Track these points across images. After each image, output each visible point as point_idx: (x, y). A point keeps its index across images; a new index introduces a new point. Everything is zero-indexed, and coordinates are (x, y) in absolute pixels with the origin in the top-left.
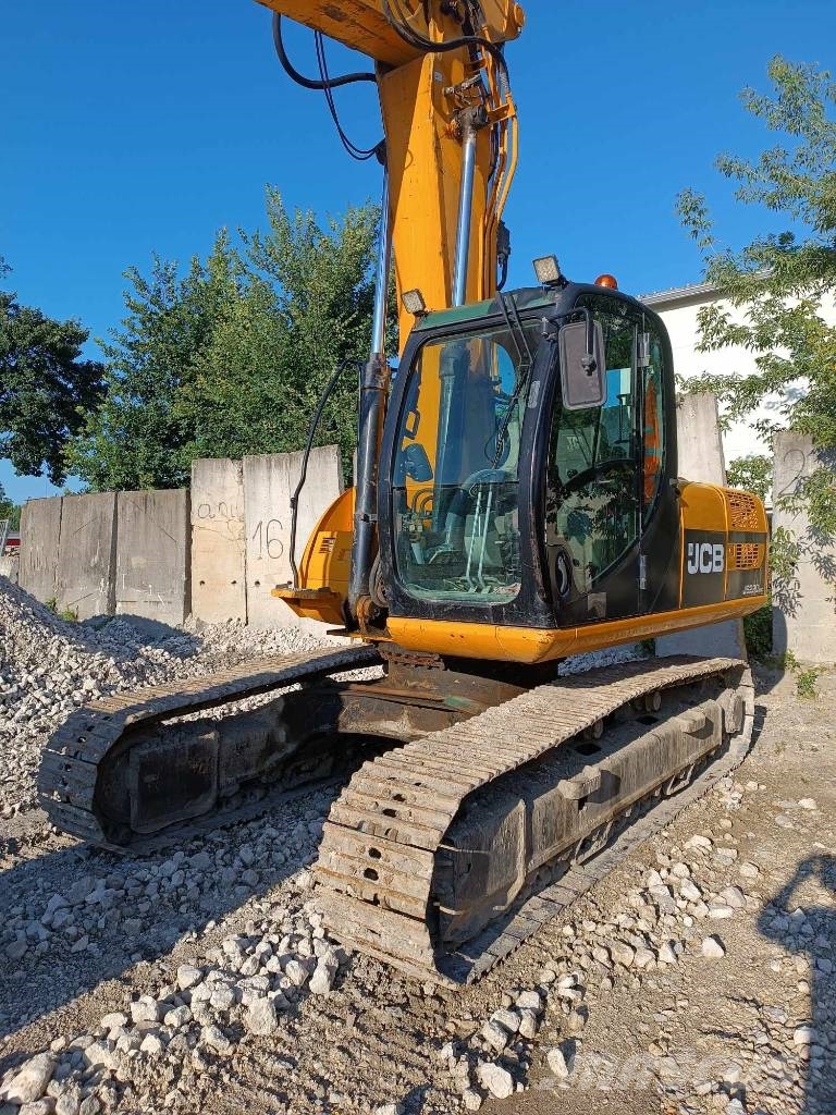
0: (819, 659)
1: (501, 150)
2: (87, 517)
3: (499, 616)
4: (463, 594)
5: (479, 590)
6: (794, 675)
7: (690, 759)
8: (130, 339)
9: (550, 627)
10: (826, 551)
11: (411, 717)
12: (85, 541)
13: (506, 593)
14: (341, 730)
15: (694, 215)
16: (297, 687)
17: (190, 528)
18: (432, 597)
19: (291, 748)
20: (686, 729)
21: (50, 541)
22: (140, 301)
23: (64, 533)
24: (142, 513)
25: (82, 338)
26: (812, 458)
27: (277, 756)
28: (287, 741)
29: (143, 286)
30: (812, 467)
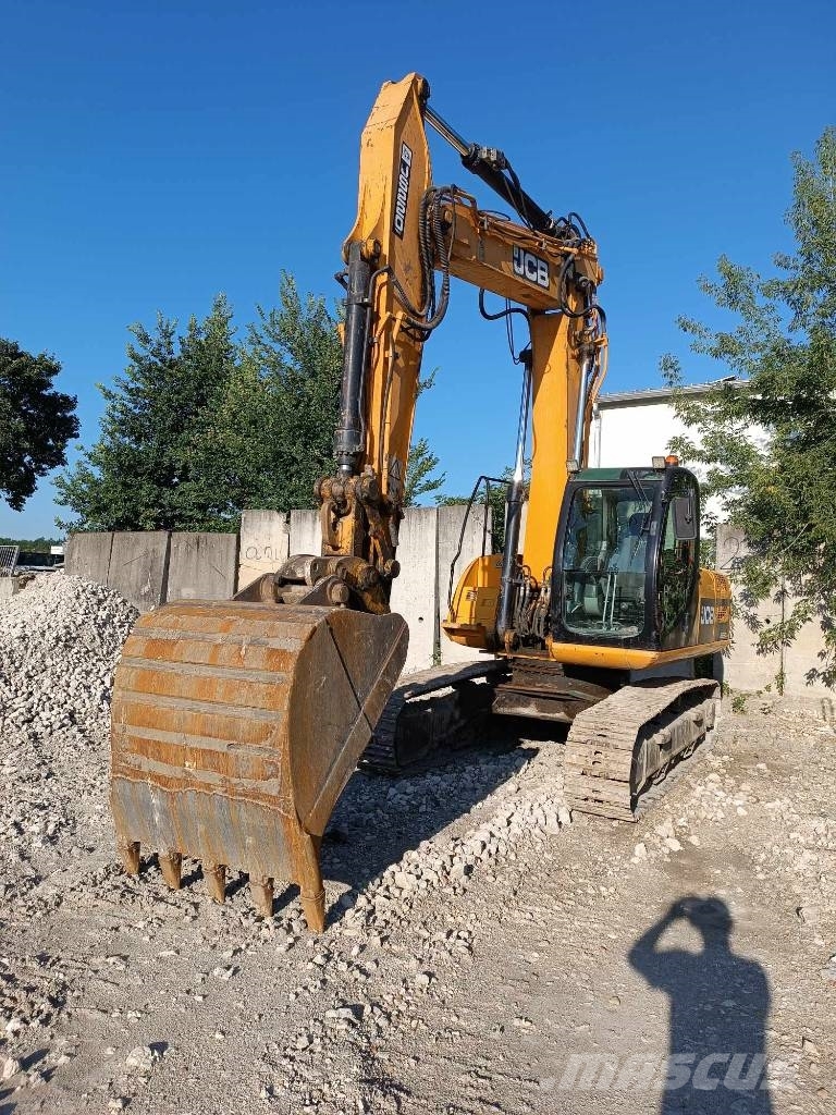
0: (745, 688)
1: (596, 363)
2: (140, 551)
3: (628, 643)
4: (599, 631)
5: (609, 629)
6: (729, 699)
7: (695, 738)
8: (131, 386)
9: (657, 650)
10: (752, 611)
11: (537, 706)
12: (136, 572)
13: (632, 631)
14: (494, 712)
15: (671, 371)
16: (449, 690)
17: (238, 566)
18: (582, 631)
19: (462, 723)
20: (695, 719)
21: (98, 571)
22: (141, 352)
23: (113, 563)
24: (195, 552)
25: (54, 371)
26: (743, 545)
27: (454, 727)
28: (461, 717)
29: (145, 339)
30: (744, 551)
